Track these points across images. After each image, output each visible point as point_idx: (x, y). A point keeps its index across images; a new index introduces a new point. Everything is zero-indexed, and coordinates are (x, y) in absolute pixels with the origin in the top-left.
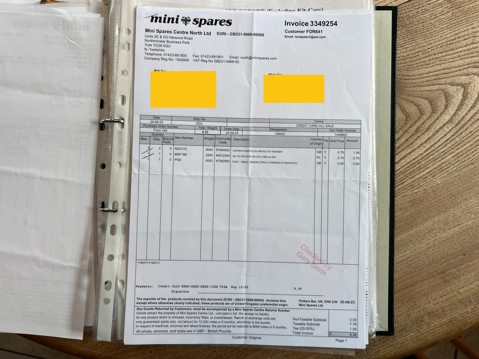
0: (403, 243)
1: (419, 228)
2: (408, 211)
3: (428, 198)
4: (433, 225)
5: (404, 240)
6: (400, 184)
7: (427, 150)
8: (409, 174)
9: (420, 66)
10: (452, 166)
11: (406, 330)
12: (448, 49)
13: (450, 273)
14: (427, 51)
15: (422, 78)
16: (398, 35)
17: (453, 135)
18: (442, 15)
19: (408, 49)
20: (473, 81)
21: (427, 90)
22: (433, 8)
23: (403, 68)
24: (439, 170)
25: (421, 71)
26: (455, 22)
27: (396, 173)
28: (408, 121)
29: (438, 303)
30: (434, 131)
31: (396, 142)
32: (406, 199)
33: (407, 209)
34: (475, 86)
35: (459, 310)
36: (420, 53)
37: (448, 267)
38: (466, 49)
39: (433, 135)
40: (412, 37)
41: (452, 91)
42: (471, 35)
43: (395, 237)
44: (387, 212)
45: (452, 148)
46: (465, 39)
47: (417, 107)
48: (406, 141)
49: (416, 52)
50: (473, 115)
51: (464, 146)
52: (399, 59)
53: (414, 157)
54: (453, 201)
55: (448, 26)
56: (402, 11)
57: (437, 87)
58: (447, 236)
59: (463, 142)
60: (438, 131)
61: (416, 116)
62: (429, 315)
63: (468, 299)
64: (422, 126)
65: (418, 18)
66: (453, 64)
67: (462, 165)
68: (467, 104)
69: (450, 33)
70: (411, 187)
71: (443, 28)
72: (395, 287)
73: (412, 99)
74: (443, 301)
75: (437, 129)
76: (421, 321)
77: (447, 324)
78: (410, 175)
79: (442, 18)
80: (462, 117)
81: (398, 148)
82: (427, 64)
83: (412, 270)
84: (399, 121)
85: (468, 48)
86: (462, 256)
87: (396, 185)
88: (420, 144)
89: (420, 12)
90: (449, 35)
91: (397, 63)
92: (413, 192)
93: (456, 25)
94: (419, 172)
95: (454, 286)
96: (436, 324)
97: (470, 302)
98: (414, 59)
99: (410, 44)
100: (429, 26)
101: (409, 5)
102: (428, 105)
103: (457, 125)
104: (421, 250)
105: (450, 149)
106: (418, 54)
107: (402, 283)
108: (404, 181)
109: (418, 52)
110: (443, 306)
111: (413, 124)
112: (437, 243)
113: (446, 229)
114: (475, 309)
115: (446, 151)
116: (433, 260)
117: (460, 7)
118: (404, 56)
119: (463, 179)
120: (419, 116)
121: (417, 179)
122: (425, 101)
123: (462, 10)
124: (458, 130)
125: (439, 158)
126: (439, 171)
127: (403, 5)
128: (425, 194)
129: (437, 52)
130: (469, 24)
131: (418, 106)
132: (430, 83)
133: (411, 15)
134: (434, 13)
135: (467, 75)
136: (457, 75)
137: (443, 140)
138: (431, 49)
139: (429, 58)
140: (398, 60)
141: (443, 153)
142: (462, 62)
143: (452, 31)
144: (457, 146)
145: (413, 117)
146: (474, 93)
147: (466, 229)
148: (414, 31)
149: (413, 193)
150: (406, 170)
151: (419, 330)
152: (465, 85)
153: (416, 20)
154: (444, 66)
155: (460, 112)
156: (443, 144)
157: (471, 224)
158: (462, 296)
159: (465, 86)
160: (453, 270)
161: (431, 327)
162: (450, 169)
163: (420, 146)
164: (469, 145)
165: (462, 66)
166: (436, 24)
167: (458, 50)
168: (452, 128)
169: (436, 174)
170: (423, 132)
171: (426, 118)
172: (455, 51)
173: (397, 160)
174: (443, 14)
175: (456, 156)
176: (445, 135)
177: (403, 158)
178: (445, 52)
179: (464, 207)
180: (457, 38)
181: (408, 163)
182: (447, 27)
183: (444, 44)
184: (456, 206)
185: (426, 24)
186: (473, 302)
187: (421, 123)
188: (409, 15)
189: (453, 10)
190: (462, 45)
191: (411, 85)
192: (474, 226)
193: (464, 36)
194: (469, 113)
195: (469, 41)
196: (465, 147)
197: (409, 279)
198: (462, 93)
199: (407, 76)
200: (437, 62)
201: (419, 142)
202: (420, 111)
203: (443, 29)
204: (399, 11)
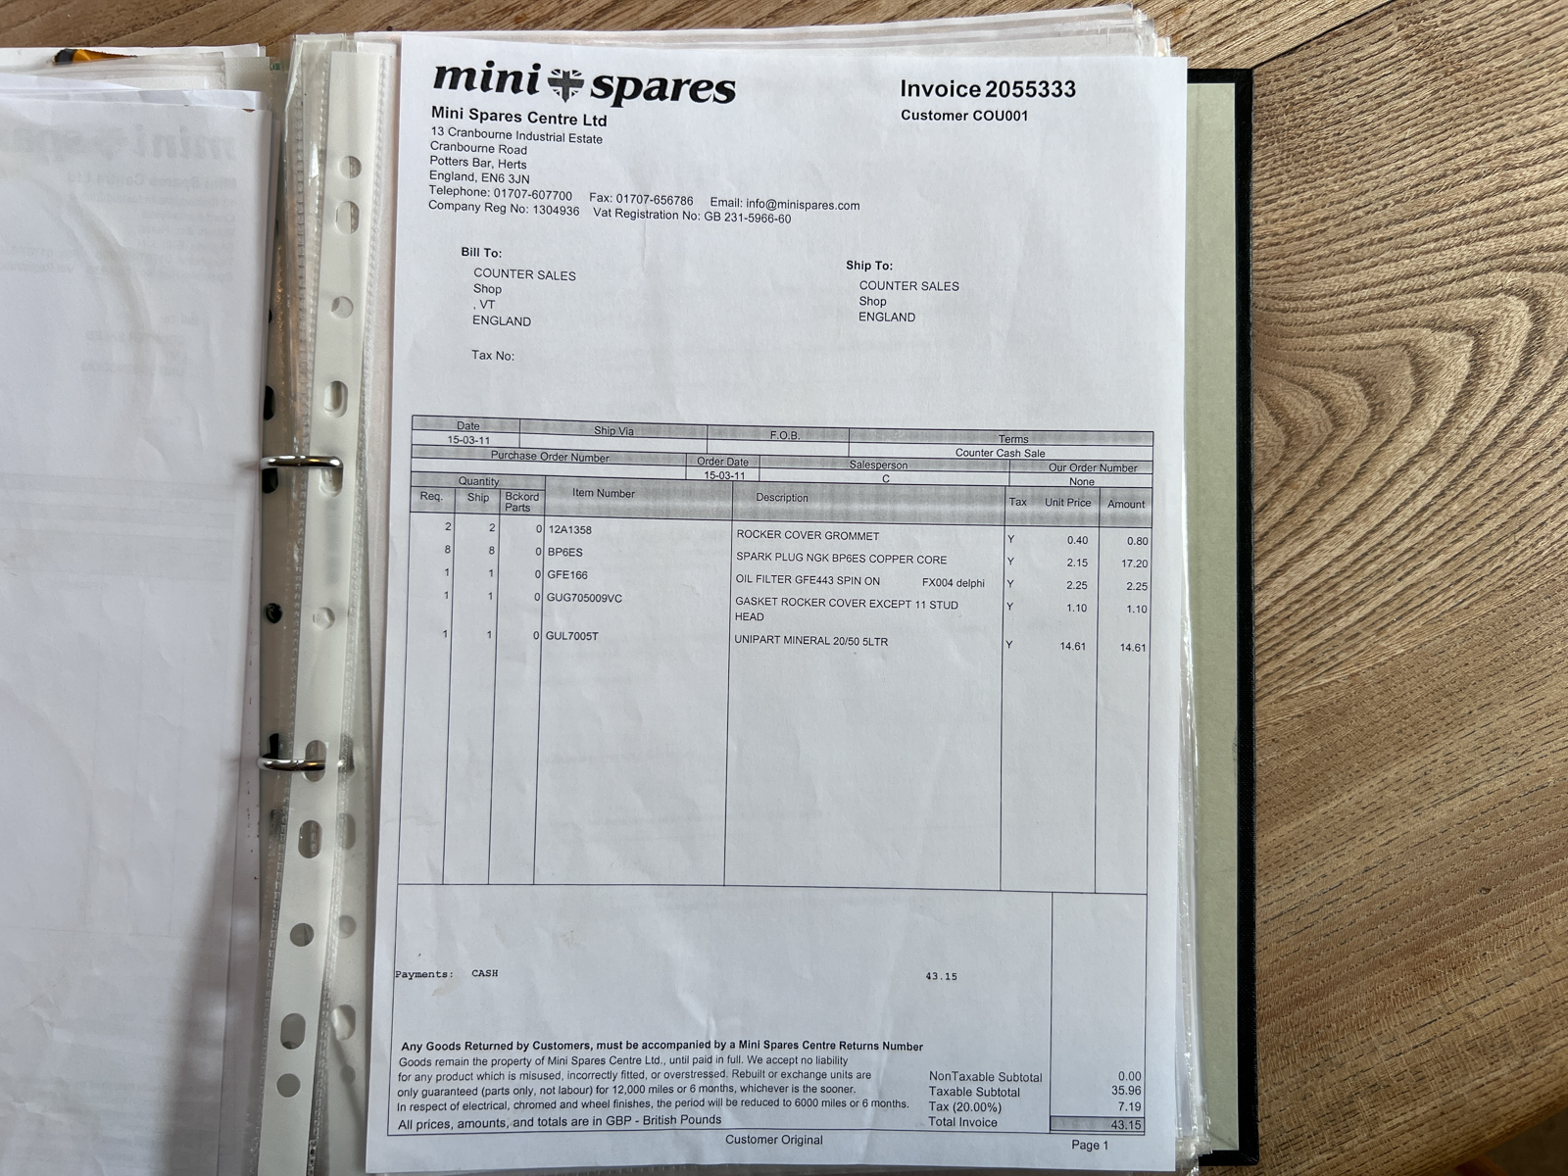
0: (1283, 854)
1: (1334, 804)
2: (1297, 749)
3: (1364, 704)
4: (1379, 795)
5: (1287, 844)
6: (1270, 659)
7: (1357, 544)
8: (1301, 626)
9: (1331, 266)
10: (1439, 597)
11: (1297, 1146)
12: (1420, 210)
13: (1440, 950)
14: (1353, 215)
15: (1338, 306)
16: (1254, 165)
17: (1442, 494)
18: (1400, 96)
19: (1291, 211)
20: (1506, 314)
21: (1355, 345)
22: (1371, 74)
23: (1275, 272)
24: (1398, 609)
25: (1334, 283)
26: (1442, 119)
27: (1258, 621)
28: (1294, 447)
29: (1401, 1054)
30: (1381, 481)
31: (1256, 517)
32: (1290, 708)
33: (1296, 742)
34: (1510, 331)
35: (1470, 1075)
36: (1330, 223)
37: (1433, 932)
38: (1479, 208)
39: (1375, 494)
40: (1303, 170)
41: (1435, 349)
42: (1496, 163)
43: (1258, 835)
44: (1231, 751)
45: (1440, 538)
46: (1477, 177)
47: (1322, 401)
48: (1289, 514)
49: (1316, 221)
50: (1506, 428)
51: (1479, 531)
52: (1261, 244)
53: (1315, 569)
54: (1444, 713)
55: (1419, 133)
56: (1269, 83)
57: (1387, 334)
58: (1427, 829)
59: (1474, 517)
60: (1391, 482)
61: (1320, 431)
62: (1372, 1092)
63: (1502, 1037)
64: (1340, 463)
65: (1321, 106)
66: (1438, 260)
67: (1473, 592)
68: (1486, 391)
69: (1426, 157)
70: (1307, 668)
71: (1404, 140)
72: (1260, 1000)
73: (1307, 374)
74: (1417, 1047)
75: (1389, 473)
76: (1347, 1113)
77: (1433, 1122)
78: (1304, 628)
79: (1399, 106)
80: (1468, 432)
81: (1261, 538)
82: (1353, 259)
83: (1313, 943)
84: (1264, 448)
85: (1486, 206)
86: (1477, 896)
87: (1257, 661)
88: (1333, 524)
89: (1326, 88)
90: (1423, 164)
91: (1254, 255)
92: (1314, 684)
93: (1446, 130)
94: (1332, 618)
95: (1453, 995)
96: (1395, 1122)
97: (1505, 1048)
98: (1309, 243)
99: (1296, 193)
100: (1356, 135)
101: (1292, 64)
102: (1358, 393)
103: (1453, 461)
104: (1345, 877)
105: (1431, 539)
106: (1323, 228)
107: (1284, 989)
108: (1282, 647)
109: (1324, 220)
110: (1418, 1062)
111: (1311, 459)
112: (1394, 852)
113: (1425, 804)
114: (1523, 1071)
115: (1419, 548)
116: (1382, 908)
117: (1459, 70)
118: (1275, 234)
119: (1475, 637)
120: (1330, 431)
121: (1328, 640)
122: (1347, 383)
123: (1466, 80)
124: (1459, 476)
125: (1397, 571)
126: (1398, 615)
127: (1271, 66)
128: (1353, 691)
129: (1385, 220)
130: (1489, 125)
131: (1325, 398)
132: (1364, 321)
133: (1297, 98)
134: (1374, 90)
135: (1484, 295)
136: (1449, 295)
137: (1409, 512)
138: (1364, 209)
139: (1359, 240)
140: (1257, 248)
141: (1411, 554)
142: (1467, 253)
143: (1432, 149)
144: (1454, 529)
145: (1310, 435)
146: (1509, 352)
147: (1488, 805)
148: (1310, 150)
149: (1313, 689)
150: (1290, 612)
151: (1340, 1144)
152: (1478, 328)
153: (1316, 113)
154: (1408, 265)
155: (1462, 418)
156: (1408, 523)
157: (1506, 788)
158: (1481, 1028)
159: (1478, 332)
160: (1451, 942)
161: (1382, 1133)
162: (1434, 606)
163: (1334, 531)
164: (1495, 526)
165: (1468, 264)
166: (1379, 125)
167: (1454, 213)
168: (1438, 472)
169: (1388, 624)
170: (1344, 484)
171: (1351, 438)
172: (1444, 216)
173: (1258, 579)
174: (1405, 94)
175: (1452, 563)
176: (1415, 495)
177: (1279, 571)
178: (1409, 220)
179: (1483, 732)
180: (1449, 172)
181: (1297, 588)
182: (1418, 137)
183: (1407, 194)
184: (1456, 730)
185: (1348, 127)
186: (1517, 1047)
187: (1337, 455)
188: (1293, 98)
189: (1435, 80)
190: (1467, 195)
191: (1303, 328)
192: (1513, 794)
193: (1472, 165)
194: (1494, 422)
195: (1488, 183)
196: (1480, 533)
197: (1305, 973)
198: (1468, 355)
199: (1287, 300)
200: (1386, 254)
201: (1330, 518)
202: (1333, 414)
203: (1405, 143)
204: (1259, 86)
